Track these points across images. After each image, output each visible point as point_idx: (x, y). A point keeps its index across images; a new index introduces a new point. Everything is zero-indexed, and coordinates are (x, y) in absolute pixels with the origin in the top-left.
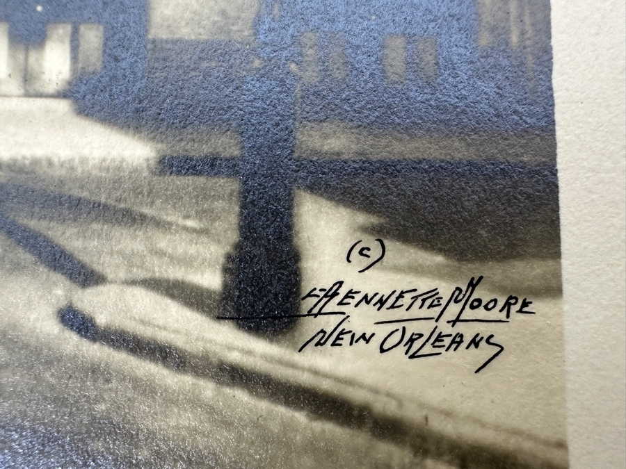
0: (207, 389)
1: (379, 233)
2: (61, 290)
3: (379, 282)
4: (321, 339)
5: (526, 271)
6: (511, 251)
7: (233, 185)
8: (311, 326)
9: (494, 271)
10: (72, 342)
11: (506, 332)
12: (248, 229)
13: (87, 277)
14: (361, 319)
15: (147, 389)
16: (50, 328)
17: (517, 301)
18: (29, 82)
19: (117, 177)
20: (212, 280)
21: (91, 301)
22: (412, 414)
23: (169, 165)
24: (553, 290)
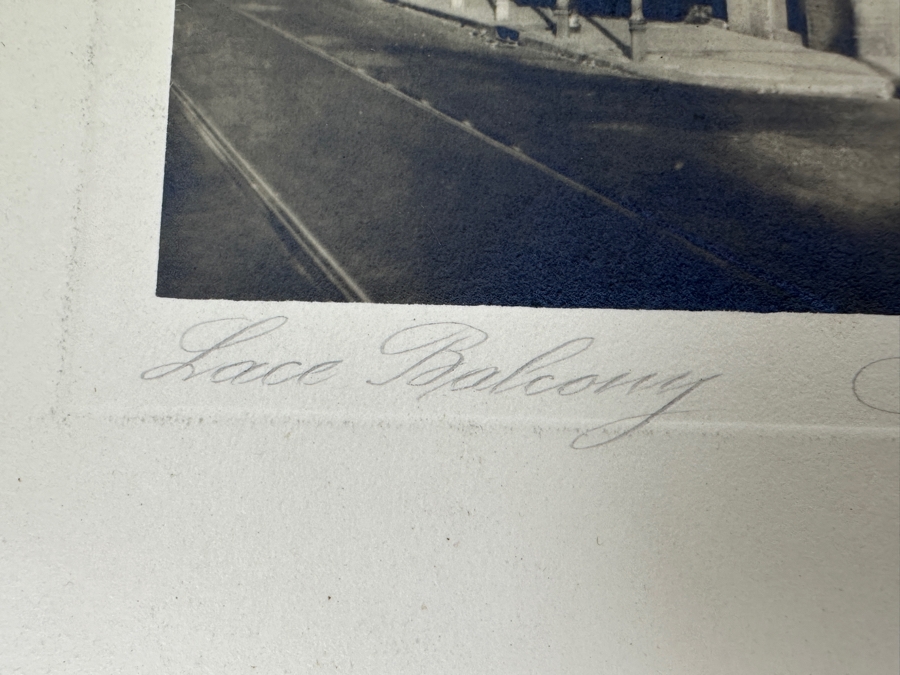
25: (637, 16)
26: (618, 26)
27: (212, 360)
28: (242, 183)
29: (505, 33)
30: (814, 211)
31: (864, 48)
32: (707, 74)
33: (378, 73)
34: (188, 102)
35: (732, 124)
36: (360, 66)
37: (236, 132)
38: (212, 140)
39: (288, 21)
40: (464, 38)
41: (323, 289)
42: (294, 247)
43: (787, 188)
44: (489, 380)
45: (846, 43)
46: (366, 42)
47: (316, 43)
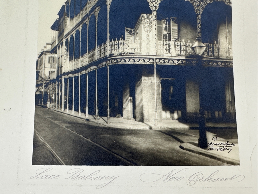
0: (198, 155)
1: (216, 136)
2: (179, 144)
3: (216, 142)
4: (210, 149)
5: (234, 140)
6: (232, 138)
7: (198, 131)
8: (209, 147)
9: (230, 140)
10: (181, 150)
11: (232, 147)
12: (200, 136)
13: (182, 142)
14: (215, 147)
15: (191, 155)
16: (179, 148)
17: (233, 144)
18: (173, 118)
19: (184, 130)
20: (197, 142)
21: (184, 145)
22: (221, 158)
23: (191, 128)
24: (237, 143)
25: (109, 116)
26: (105, 118)
27: (41, 175)
28: (45, 146)
29: (87, 120)
30: (135, 149)
31: (145, 121)
32: (119, 126)
33: (67, 127)
34: (37, 132)
35: (123, 135)
36: (64, 126)
37: (44, 137)
38: (40, 139)
39: (52, 119)
40: (80, 121)
41: (58, 163)
42: (54, 156)
43: (131, 145)
44: (84, 178)
45: (142, 120)
46: (65, 122)
47: (57, 122)
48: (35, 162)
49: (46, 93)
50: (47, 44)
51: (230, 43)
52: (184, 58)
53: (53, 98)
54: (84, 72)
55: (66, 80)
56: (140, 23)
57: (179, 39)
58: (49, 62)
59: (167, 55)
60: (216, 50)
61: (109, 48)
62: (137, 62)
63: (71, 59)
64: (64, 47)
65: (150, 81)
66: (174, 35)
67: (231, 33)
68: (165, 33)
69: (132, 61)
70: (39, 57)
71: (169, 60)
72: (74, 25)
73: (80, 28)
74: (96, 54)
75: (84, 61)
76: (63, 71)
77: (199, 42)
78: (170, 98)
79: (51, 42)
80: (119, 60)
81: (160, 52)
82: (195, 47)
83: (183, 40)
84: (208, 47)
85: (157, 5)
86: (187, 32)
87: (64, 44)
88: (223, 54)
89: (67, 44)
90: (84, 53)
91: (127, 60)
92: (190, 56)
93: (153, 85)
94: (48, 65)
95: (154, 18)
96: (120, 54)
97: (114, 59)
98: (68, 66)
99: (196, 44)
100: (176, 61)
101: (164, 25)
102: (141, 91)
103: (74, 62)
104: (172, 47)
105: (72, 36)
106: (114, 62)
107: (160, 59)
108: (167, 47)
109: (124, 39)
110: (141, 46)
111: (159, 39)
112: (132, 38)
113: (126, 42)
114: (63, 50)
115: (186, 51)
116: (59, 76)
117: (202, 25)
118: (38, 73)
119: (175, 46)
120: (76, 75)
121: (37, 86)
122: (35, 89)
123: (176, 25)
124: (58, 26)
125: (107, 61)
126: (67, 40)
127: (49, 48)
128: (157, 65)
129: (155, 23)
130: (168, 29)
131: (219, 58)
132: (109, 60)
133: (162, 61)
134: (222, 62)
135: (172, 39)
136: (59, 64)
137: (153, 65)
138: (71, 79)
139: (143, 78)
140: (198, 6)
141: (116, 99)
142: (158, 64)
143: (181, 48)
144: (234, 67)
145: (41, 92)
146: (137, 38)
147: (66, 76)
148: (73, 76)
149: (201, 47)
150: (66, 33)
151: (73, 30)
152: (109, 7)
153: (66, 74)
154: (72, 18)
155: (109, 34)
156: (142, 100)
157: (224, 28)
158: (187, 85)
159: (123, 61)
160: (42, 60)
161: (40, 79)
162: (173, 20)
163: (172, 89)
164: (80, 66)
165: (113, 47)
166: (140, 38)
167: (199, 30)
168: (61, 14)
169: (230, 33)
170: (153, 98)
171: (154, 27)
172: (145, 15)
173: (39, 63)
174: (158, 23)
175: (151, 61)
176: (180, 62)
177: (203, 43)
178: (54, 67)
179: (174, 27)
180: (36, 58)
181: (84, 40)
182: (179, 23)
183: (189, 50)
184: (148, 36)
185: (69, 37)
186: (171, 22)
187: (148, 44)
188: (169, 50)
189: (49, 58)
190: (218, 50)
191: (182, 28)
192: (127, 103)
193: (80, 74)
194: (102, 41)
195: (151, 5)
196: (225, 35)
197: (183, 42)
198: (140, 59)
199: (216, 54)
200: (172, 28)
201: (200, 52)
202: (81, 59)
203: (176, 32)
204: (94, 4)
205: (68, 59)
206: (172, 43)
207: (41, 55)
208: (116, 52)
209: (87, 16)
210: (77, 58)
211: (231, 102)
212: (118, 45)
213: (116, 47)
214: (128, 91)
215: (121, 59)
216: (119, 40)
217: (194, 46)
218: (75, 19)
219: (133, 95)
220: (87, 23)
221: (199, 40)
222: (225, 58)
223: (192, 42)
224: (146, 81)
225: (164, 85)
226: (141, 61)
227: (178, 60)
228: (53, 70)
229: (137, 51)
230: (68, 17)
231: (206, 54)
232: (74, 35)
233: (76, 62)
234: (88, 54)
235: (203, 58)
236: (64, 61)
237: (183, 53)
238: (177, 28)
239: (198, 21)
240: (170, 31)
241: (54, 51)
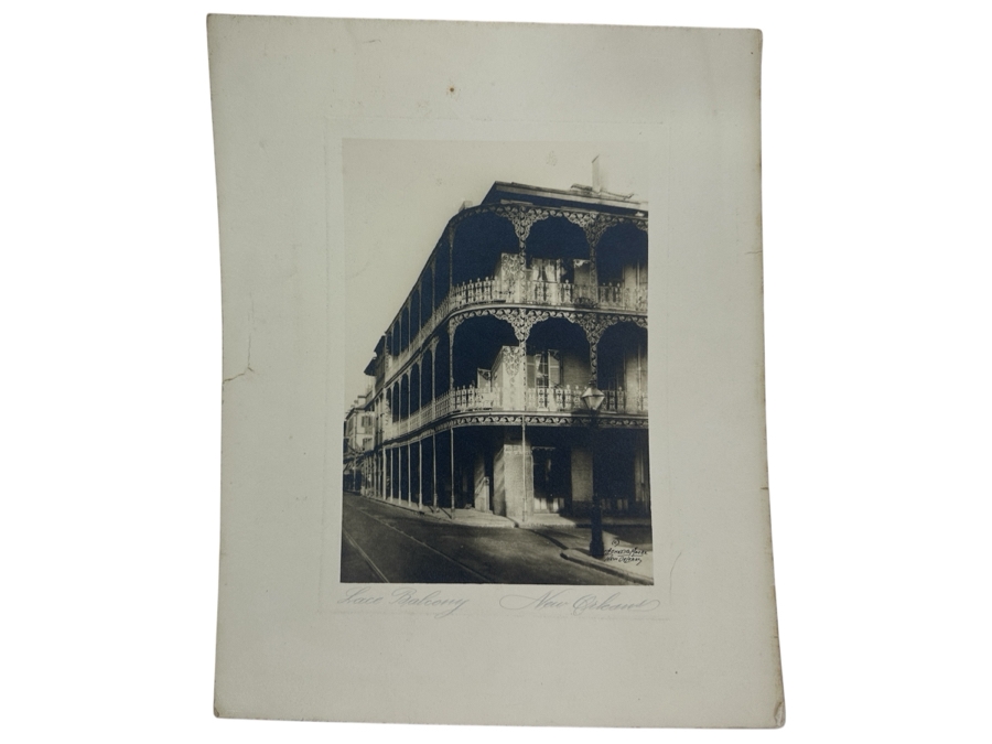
0: (588, 569)
1: (618, 539)
2: (560, 550)
3: (618, 548)
4: (608, 559)
5: (646, 546)
6: (643, 542)
7: (590, 530)
8: (606, 557)
9: (640, 546)
10: (563, 560)
11: (643, 557)
12: (594, 538)
13: (565, 548)
14: (615, 555)
15: (578, 569)
16: (559, 557)
17: (644, 552)
18: (551, 510)
19: (568, 528)
20: (588, 548)
21: (566, 552)
22: (625, 573)
23: (578, 526)
24: (651, 550)
25: (453, 507)
26: (448, 510)
27: (354, 598)
28: (360, 554)
29: (421, 513)
30: (493, 558)
31: (508, 514)
32: (470, 523)
33: (391, 525)
34: (346, 533)
35: (474, 536)
36: (387, 523)
37: (357, 540)
38: (352, 543)
39: (369, 512)
40: (411, 515)
41: (379, 580)
42: (372, 570)
43: (487, 552)
44: (416, 602)
45: (504, 513)
46: (388, 517)
47: (376, 517)
48: (345, 578)
49: (359, 472)
50: (360, 397)
51: (644, 389)
52: (569, 415)
53: (370, 479)
54: (415, 439)
55: (388, 452)
56: (500, 361)
57: (561, 384)
58: (363, 425)
59: (542, 411)
60: (620, 400)
61: (452, 401)
62: (496, 422)
63: (395, 420)
64: (385, 402)
65: (516, 452)
66: (553, 377)
67: (647, 371)
68: (539, 375)
69: (488, 420)
70: (347, 418)
71: (546, 418)
72: (400, 367)
73: (409, 371)
74: (434, 410)
75: (415, 421)
76: (384, 438)
77: (593, 389)
78: (547, 479)
79: (364, 394)
80: (468, 420)
81: (532, 405)
82: (587, 397)
83: (568, 386)
84: (608, 396)
85: (527, 331)
86: (574, 372)
87: (385, 396)
88: (632, 407)
89: (389, 397)
90: (415, 410)
91: (481, 419)
92: (580, 411)
93: (520, 457)
94: (361, 430)
95: (522, 352)
96: (471, 410)
97: (461, 418)
98: (391, 430)
99: (589, 392)
100: (556, 420)
101: (538, 363)
102: (503, 468)
103: (400, 424)
104: (550, 397)
105: (397, 384)
106: (461, 423)
107: (531, 417)
108: (543, 397)
109: (476, 387)
110: (501, 397)
111: (530, 385)
112: (488, 384)
113: (479, 390)
114: (384, 406)
115: (573, 403)
116: (378, 447)
117: (598, 362)
118: (346, 441)
119: (555, 395)
120: (404, 444)
121: (345, 461)
122: (341, 466)
123: (557, 362)
124: (374, 369)
125: (449, 421)
126: (389, 390)
127: (362, 402)
128: (526, 426)
129: (523, 359)
130: (544, 368)
131: (625, 414)
132: (453, 419)
133: (534, 420)
134: (630, 420)
135: (550, 386)
136: (377, 428)
137: (520, 427)
138: (396, 450)
139: (506, 446)
140: (592, 330)
141: (465, 481)
142: (529, 424)
143: (564, 398)
144: (650, 428)
145: (351, 471)
146: (496, 385)
147: (388, 446)
148: (400, 445)
149: (596, 396)
150: (387, 379)
151: (397, 375)
152: (452, 338)
153: (387, 442)
154: (396, 355)
155: (452, 380)
156: (503, 482)
157: (635, 365)
158: (573, 457)
159: (474, 420)
160: (352, 421)
161: (350, 451)
162: (552, 354)
163: (550, 464)
164: (409, 430)
165: (458, 399)
166: (501, 385)
167: (593, 369)
168: (379, 349)
169: (644, 372)
170: (521, 478)
171: (522, 366)
172: (508, 348)
173: (347, 427)
174: (528, 361)
175: (518, 420)
176: (562, 421)
177: (601, 389)
178: (371, 433)
179: (553, 365)
180: (343, 419)
181: (415, 391)
182: (560, 358)
183: (578, 401)
184: (513, 380)
185: (392, 386)
186: (549, 358)
187: (513, 393)
188: (546, 402)
189: (363, 418)
190: (625, 400)
191: (566, 367)
192: (480, 486)
193: (409, 442)
194: (443, 390)
195: (517, 331)
196: (635, 377)
197: (568, 389)
198: (500, 417)
199: (620, 407)
200: (550, 367)
201: (595, 404)
202: (410, 420)
203: (557, 373)
204: (429, 333)
205: (391, 420)
206: (550, 391)
207: (350, 415)
208: (463, 408)
209: (418, 351)
210: (405, 417)
211: (643, 485)
212: (467, 395)
213: (464, 398)
214: (482, 468)
215: (472, 417)
216: (467, 388)
217: (585, 394)
218: (400, 358)
219: (490, 473)
220: (420, 363)
221: (592, 385)
222: (635, 413)
223: (582, 389)
224: (510, 452)
225: (539, 458)
226: (503, 420)
227: (560, 418)
228: (368, 436)
229: (497, 404)
230: (390, 353)
231: (605, 407)
232: (400, 382)
233: (403, 423)
234: (422, 412)
235: (599, 413)
236: (385, 422)
237: (568, 406)
238: (558, 367)
239: (593, 355)
240: (547, 372)
241: (369, 407)
